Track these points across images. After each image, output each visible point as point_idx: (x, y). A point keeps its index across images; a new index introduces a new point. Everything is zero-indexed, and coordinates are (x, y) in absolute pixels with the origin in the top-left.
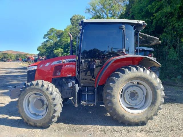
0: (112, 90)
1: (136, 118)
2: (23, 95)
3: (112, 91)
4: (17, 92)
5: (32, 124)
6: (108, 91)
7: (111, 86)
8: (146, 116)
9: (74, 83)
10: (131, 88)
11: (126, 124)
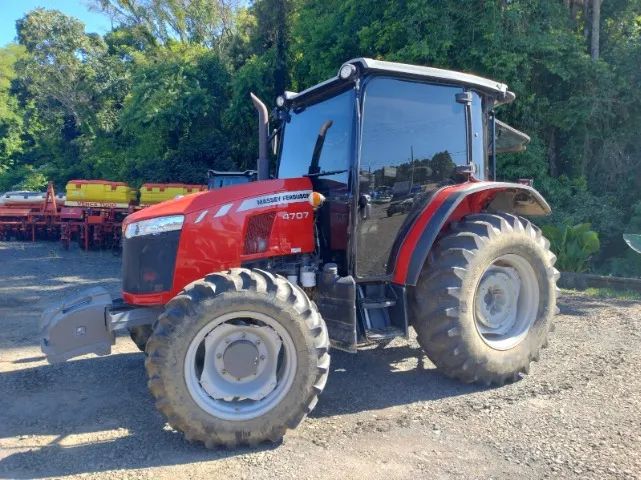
0: (461, 286)
1: (510, 362)
2: (188, 330)
3: (459, 291)
4: (80, 330)
5: (228, 438)
6: (450, 293)
7: (458, 274)
8: (528, 352)
9: (336, 273)
10: (492, 277)
11: (489, 384)
